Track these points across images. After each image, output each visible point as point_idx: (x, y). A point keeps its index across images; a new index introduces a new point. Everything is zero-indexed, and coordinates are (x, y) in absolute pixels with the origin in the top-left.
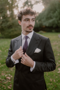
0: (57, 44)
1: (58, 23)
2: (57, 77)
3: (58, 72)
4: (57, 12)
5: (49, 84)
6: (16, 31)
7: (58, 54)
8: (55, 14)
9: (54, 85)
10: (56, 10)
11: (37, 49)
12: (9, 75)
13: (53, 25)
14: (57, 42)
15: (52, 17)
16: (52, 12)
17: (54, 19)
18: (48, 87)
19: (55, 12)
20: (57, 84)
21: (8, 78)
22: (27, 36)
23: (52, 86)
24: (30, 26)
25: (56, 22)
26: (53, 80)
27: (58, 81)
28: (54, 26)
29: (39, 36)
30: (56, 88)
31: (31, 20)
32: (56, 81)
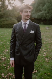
0: (44, 34)
1: (46, 16)
2: (42, 59)
3: (44, 55)
4: (45, 5)
5: (36, 63)
6: (7, 21)
7: (45, 43)
8: (44, 8)
9: (40, 64)
10: (45, 4)
11: (32, 31)
12: (4, 57)
13: (42, 17)
14: (45, 33)
15: (41, 10)
16: (41, 5)
17: (43, 12)
18: (35, 65)
19: (44, 5)
20: (43, 63)
21: (3, 59)
22: (26, 23)
23: (38, 64)
24: (28, 15)
25: (45, 15)
26: (39, 61)
27: (43, 61)
28: (43, 19)
29: (33, 23)
30: (41, 66)
31: (28, 12)
32: (42, 61)
